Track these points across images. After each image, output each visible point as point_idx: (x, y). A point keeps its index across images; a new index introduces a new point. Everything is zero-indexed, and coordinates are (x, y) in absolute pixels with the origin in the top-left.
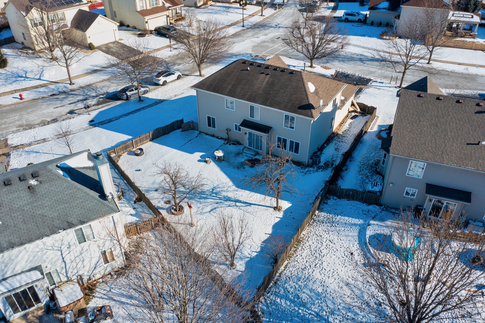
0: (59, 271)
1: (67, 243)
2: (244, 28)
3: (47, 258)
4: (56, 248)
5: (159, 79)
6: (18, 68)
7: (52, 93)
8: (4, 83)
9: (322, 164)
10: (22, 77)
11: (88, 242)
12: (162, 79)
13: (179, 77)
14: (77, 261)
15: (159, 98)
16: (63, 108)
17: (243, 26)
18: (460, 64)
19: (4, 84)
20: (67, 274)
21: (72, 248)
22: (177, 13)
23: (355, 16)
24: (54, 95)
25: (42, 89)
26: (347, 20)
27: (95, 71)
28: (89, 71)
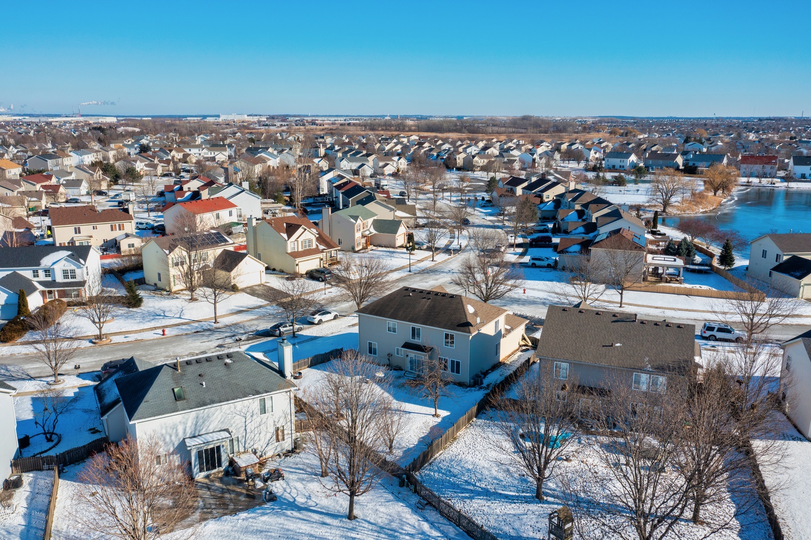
0: (240, 440)
1: (251, 411)
2: (410, 273)
3: (234, 422)
4: (242, 414)
5: (314, 317)
6: (154, 307)
7: (196, 331)
8: (141, 320)
9: (484, 385)
10: (160, 315)
11: (267, 414)
12: (317, 317)
13: (335, 317)
14: (256, 433)
15: (314, 335)
16: (210, 343)
17: (410, 271)
18: (657, 308)
19: (141, 322)
20: (245, 444)
21: (255, 417)
22: (331, 257)
23: (543, 260)
24: (197, 332)
25: (184, 327)
26: (534, 266)
27: (240, 312)
28: (233, 311)
